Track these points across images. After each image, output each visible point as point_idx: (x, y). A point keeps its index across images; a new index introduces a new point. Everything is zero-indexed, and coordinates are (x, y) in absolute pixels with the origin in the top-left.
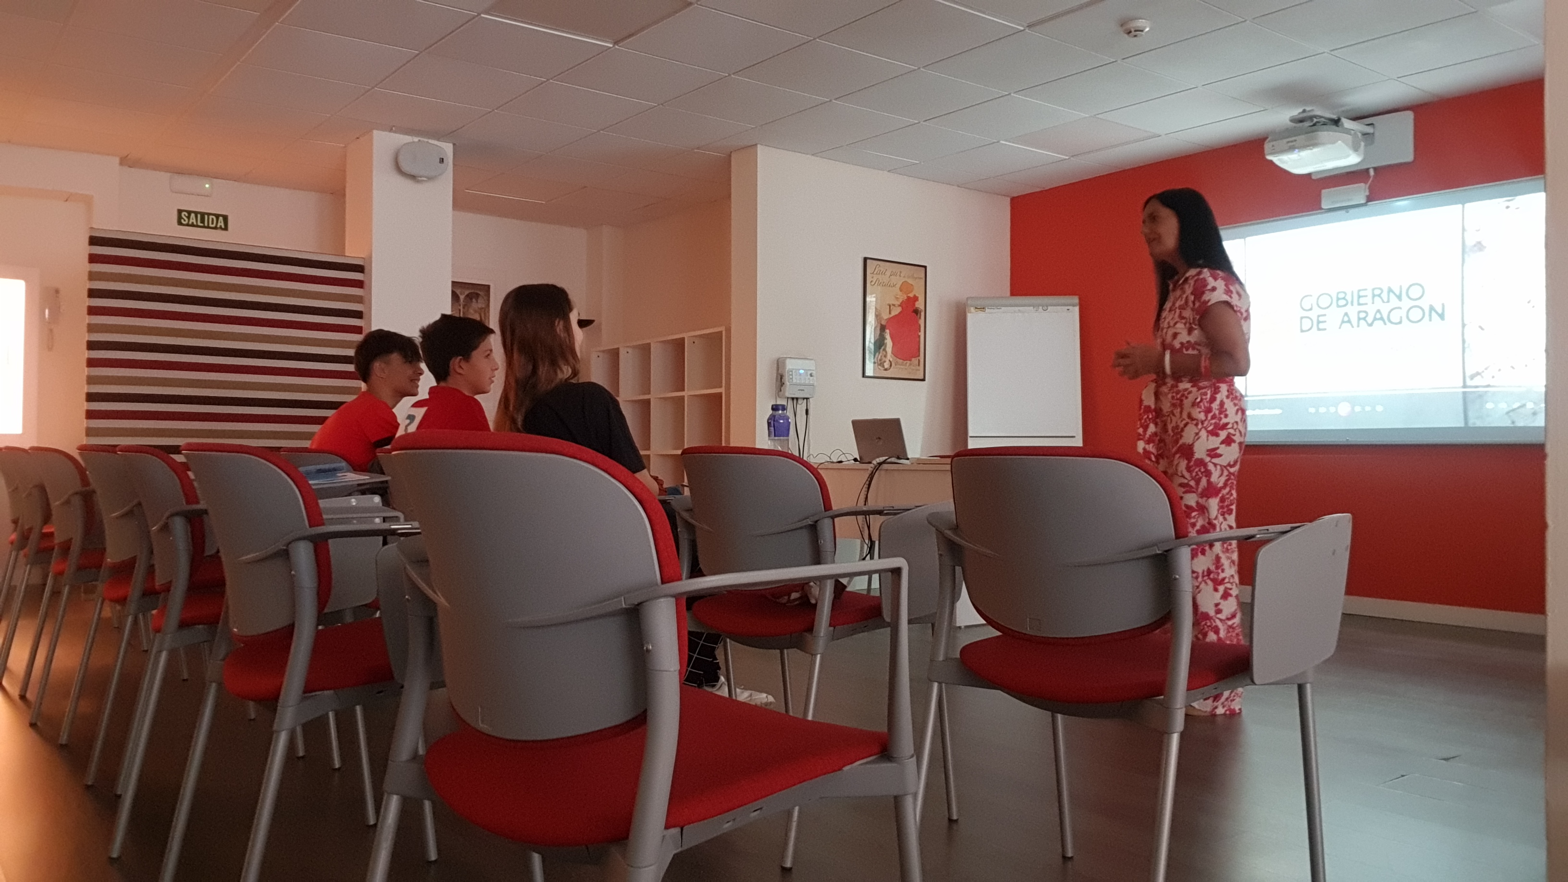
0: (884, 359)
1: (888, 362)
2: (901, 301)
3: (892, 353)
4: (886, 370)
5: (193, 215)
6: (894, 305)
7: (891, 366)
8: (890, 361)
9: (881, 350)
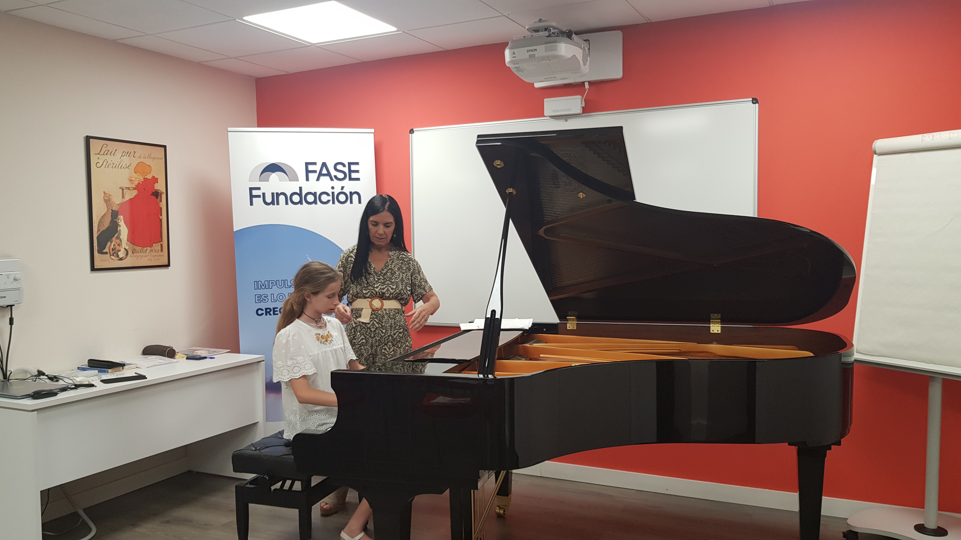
0: (118, 248)
1: (123, 250)
2: (136, 183)
3: (127, 240)
4: (121, 259)
6: (128, 188)
7: (127, 254)
8: (125, 249)
9: (114, 239)
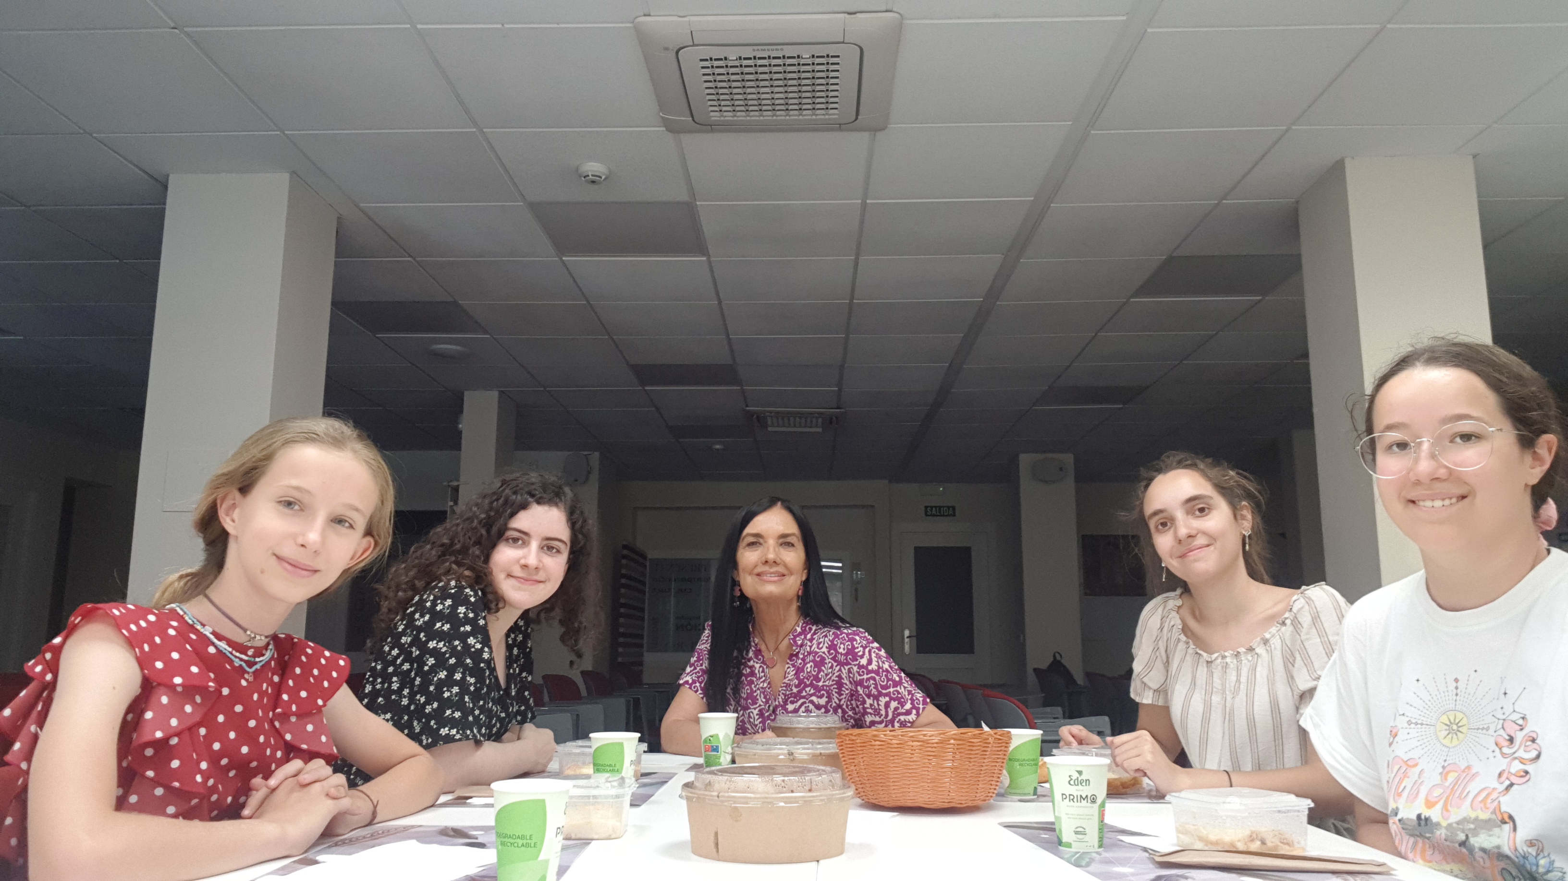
5: (934, 509)
